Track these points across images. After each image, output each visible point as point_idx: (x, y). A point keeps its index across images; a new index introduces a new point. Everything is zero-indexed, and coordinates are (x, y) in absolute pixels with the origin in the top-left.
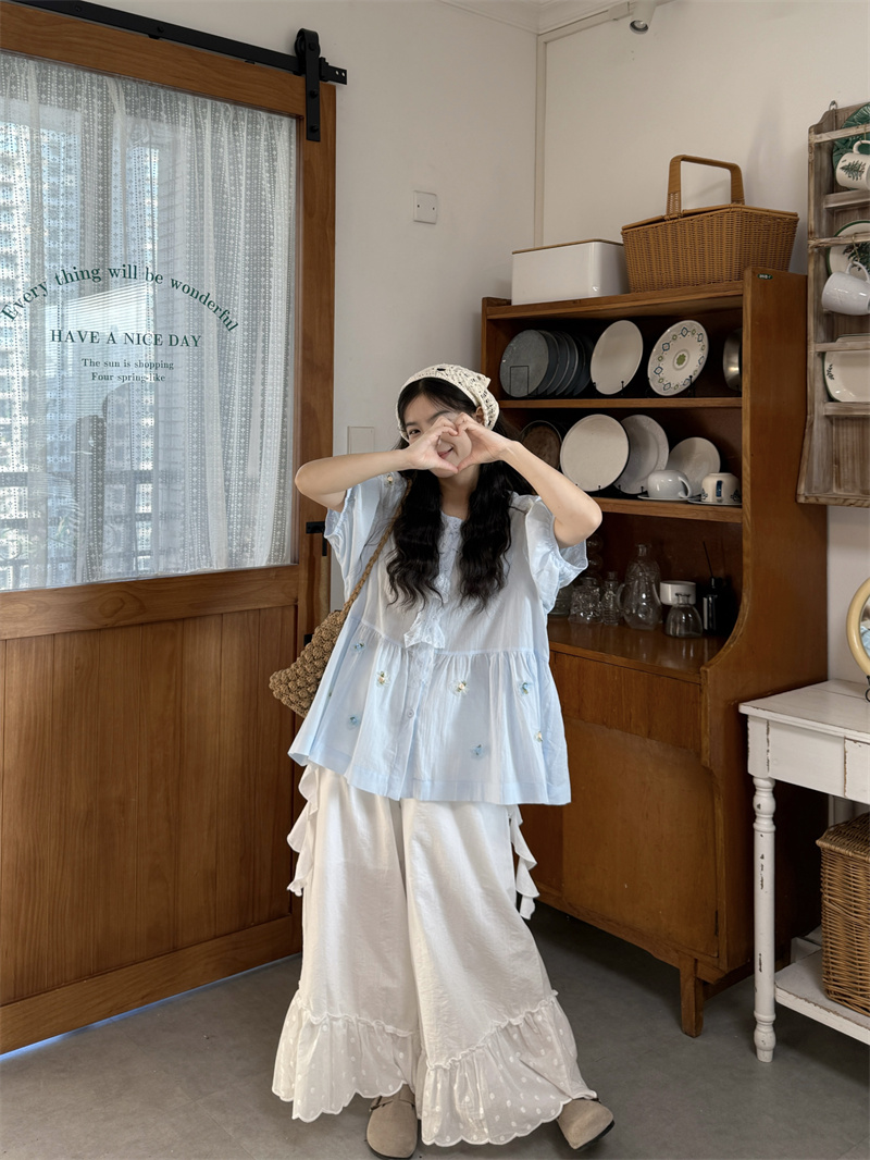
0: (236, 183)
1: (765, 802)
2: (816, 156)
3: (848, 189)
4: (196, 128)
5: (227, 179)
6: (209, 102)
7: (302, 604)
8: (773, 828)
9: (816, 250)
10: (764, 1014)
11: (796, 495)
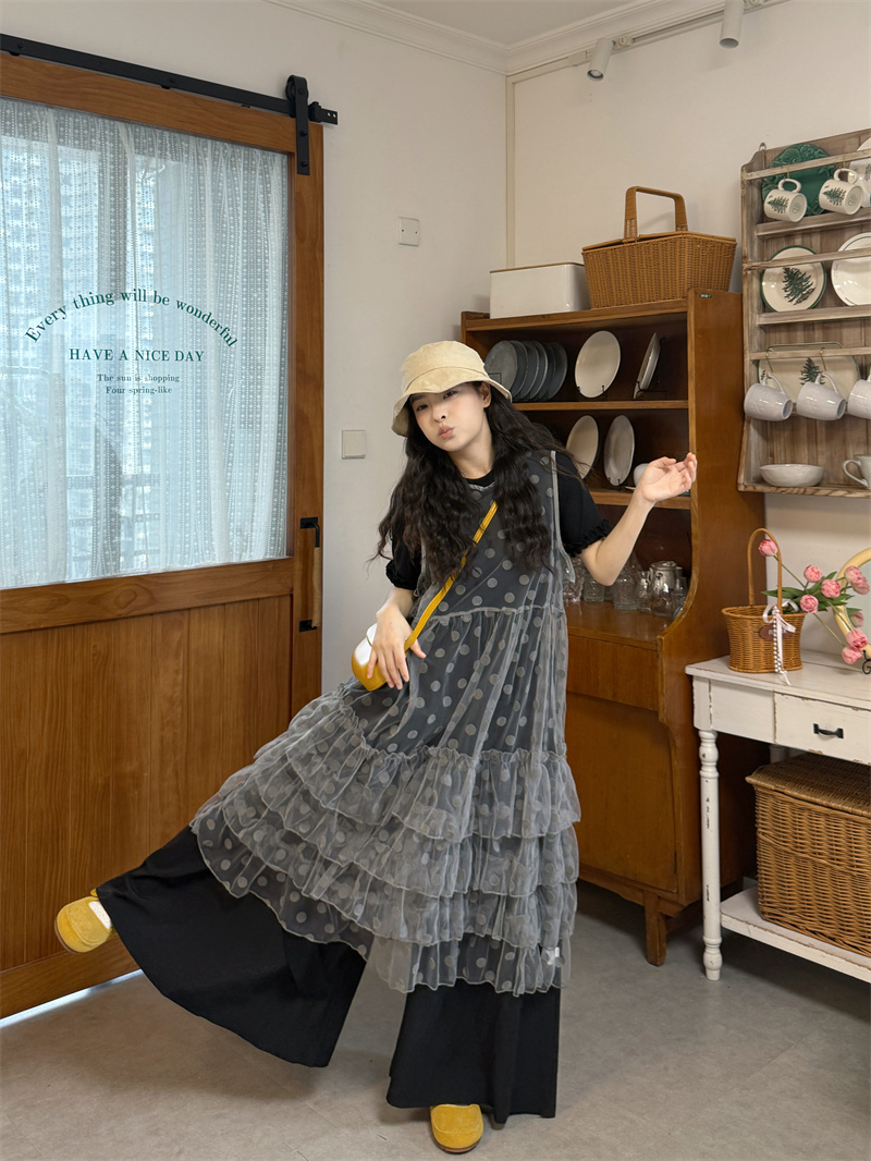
0: (234, 214)
1: (709, 751)
2: (748, 192)
3: (776, 220)
4: (198, 164)
5: (226, 210)
6: (209, 142)
7: (297, 593)
8: (716, 774)
9: (749, 272)
10: (712, 937)
11: (737, 484)
